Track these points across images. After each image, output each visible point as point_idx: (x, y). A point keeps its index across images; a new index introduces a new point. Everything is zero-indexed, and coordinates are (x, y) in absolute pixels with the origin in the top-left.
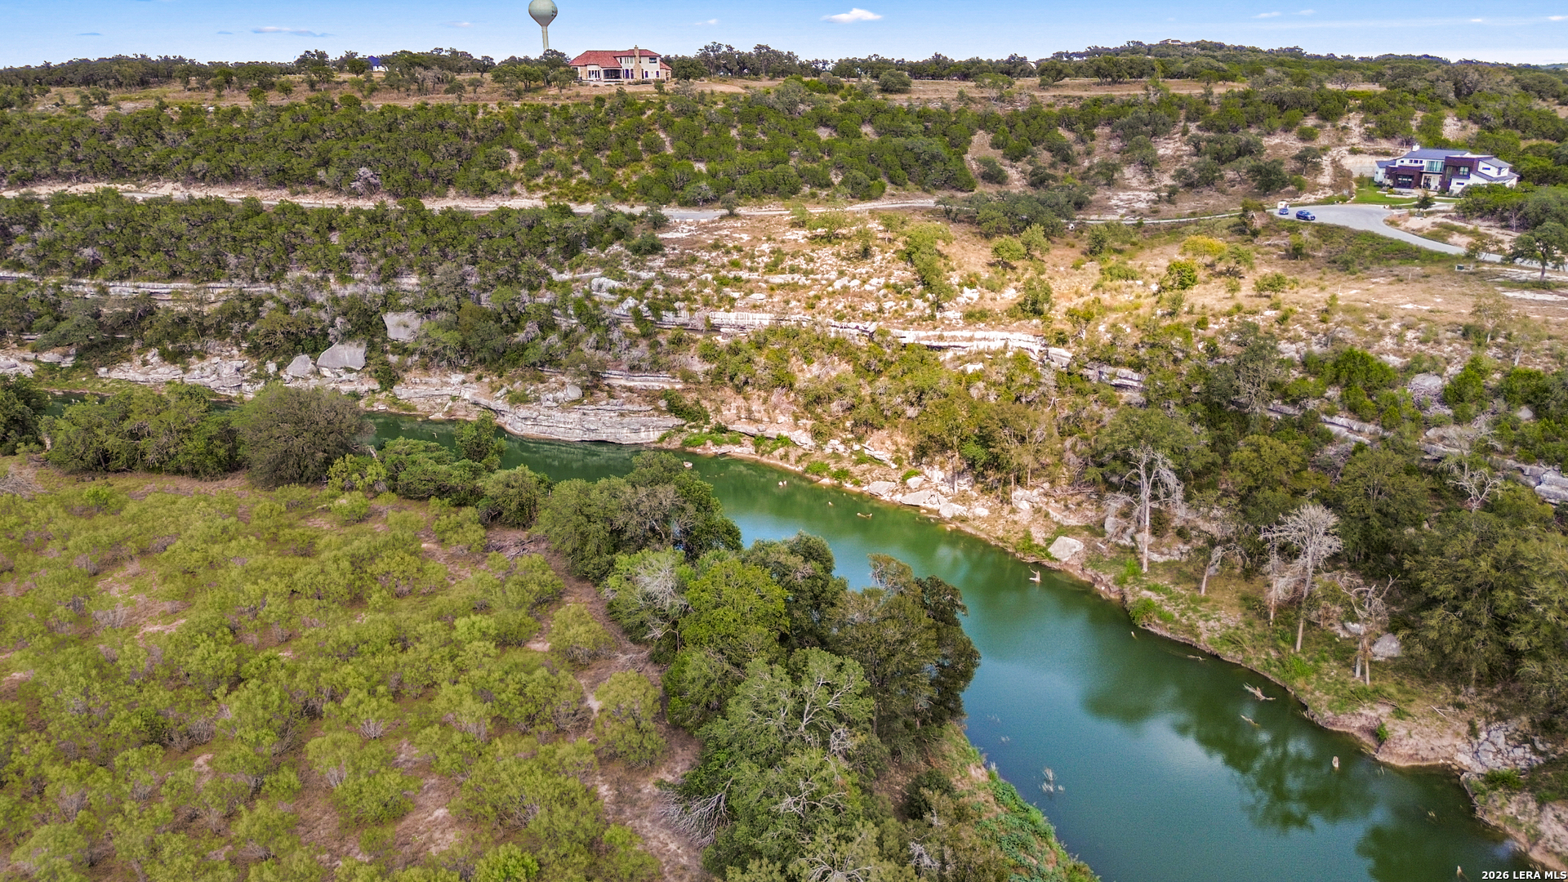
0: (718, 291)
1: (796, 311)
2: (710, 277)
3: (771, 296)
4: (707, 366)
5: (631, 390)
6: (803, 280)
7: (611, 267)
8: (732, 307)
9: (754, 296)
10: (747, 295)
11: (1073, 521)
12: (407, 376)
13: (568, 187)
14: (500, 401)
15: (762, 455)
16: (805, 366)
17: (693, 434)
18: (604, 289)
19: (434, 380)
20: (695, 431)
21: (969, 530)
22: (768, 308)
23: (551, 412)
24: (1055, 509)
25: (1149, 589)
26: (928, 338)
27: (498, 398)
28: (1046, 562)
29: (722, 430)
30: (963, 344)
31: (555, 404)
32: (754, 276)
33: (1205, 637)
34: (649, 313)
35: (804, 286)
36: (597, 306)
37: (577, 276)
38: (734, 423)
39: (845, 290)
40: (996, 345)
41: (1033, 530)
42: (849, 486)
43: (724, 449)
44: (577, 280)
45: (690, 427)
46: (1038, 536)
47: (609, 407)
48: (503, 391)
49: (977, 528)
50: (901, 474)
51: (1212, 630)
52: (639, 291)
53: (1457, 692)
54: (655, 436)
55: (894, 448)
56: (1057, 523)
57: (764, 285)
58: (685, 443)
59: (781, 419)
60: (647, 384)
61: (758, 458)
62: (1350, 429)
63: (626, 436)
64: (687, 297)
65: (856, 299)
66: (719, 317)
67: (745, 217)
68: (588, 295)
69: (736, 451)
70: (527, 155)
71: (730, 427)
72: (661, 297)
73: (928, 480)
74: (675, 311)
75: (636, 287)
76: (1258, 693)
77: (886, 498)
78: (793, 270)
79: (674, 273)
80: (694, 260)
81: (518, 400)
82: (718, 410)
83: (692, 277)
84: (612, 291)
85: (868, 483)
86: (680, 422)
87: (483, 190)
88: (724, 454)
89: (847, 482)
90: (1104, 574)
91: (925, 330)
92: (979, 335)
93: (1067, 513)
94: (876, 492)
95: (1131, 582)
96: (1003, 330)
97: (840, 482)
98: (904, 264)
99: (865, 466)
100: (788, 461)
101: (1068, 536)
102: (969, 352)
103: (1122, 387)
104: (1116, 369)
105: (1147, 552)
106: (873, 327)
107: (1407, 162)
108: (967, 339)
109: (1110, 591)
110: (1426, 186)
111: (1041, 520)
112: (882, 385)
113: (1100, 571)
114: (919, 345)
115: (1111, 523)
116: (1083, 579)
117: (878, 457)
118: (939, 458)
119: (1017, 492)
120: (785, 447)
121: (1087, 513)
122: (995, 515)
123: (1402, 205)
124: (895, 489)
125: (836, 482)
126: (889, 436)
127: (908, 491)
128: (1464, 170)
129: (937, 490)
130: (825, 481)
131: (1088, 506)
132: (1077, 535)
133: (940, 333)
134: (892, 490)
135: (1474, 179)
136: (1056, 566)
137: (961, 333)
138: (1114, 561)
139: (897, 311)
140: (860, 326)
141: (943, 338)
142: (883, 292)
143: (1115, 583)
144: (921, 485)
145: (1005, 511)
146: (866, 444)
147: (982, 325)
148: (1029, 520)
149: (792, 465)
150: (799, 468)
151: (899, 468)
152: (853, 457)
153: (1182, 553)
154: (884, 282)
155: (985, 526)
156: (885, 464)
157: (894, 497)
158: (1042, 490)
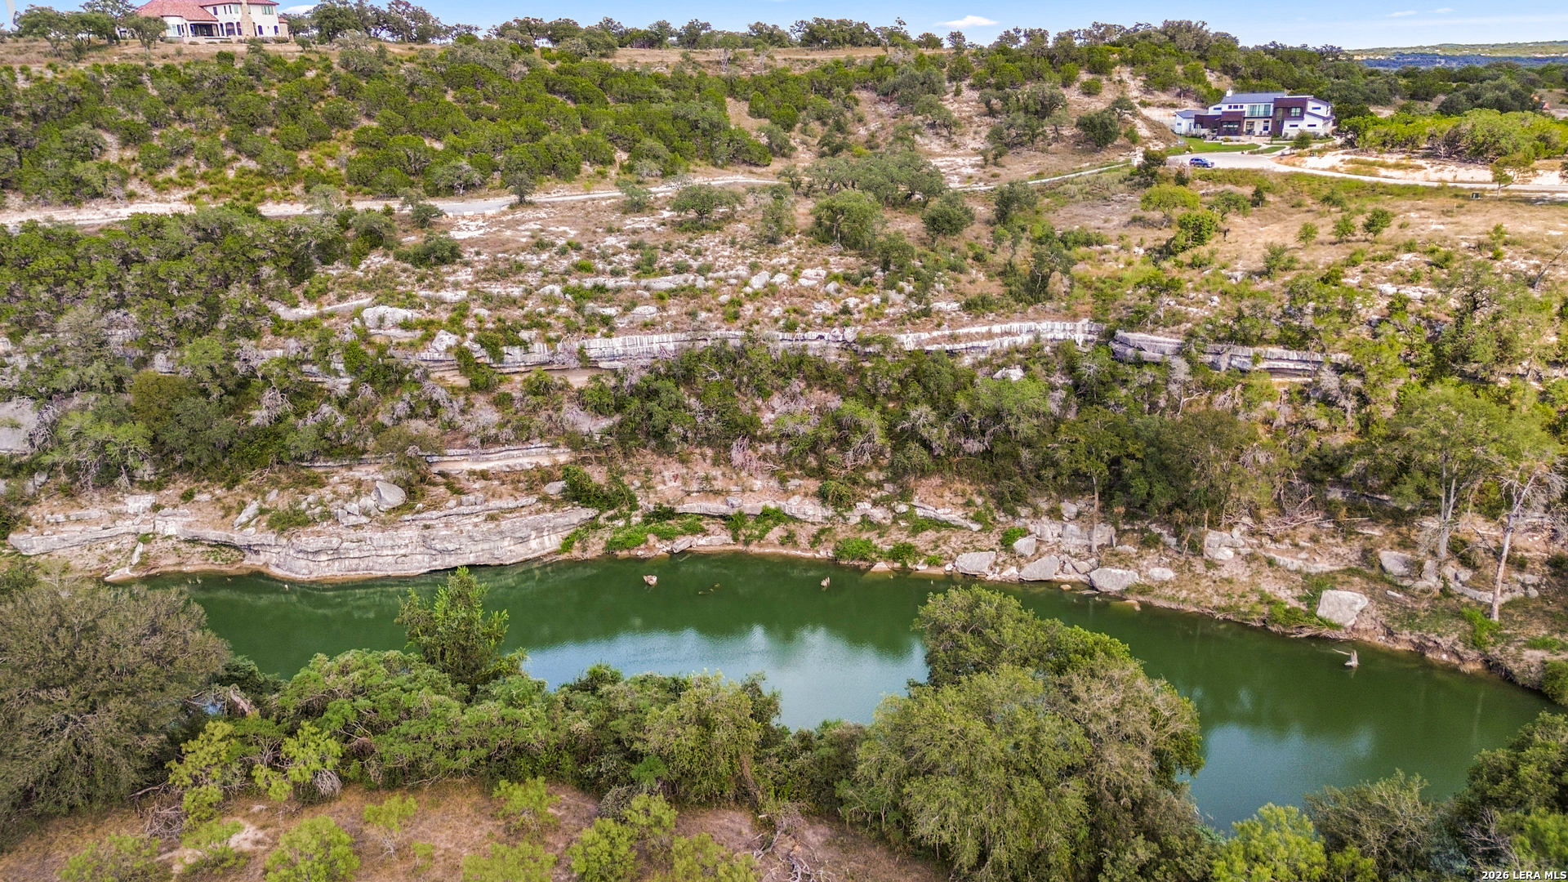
0: (578, 309)
1: (714, 324)
2: (557, 289)
3: (664, 309)
4: (605, 423)
5: (484, 475)
6: (700, 282)
7: (382, 287)
8: (612, 329)
9: (639, 310)
10: (627, 310)
11: (1323, 565)
12: (33, 513)
13: (225, 181)
14: (251, 530)
15: (747, 543)
16: (759, 402)
17: (619, 530)
18: (388, 323)
19: (94, 512)
20: (621, 523)
21: (1165, 605)
22: (668, 324)
23: (360, 534)
24: (1283, 553)
26: (934, 341)
27: (246, 525)
28: (1325, 632)
29: (664, 514)
30: (984, 343)
31: (364, 520)
32: (625, 282)
34: (483, 352)
35: (706, 290)
36: (382, 350)
37: (327, 309)
38: (681, 501)
39: (771, 290)
40: (1024, 340)
41: (1267, 587)
42: (922, 568)
43: (682, 543)
44: (331, 315)
45: (610, 519)
46: (1288, 596)
47: (464, 509)
48: (252, 509)
49: (1172, 598)
50: (994, 539)
52: (452, 321)
54: (552, 542)
55: (960, 500)
56: (1298, 572)
57: (647, 294)
58: (611, 546)
59: (758, 484)
60: (511, 462)
61: (740, 547)
63: (509, 551)
64: (535, 322)
65: (795, 300)
66: (597, 345)
67: (543, 205)
68: (365, 336)
69: (700, 543)
70: (131, 137)
71: (679, 509)
72: (490, 325)
73: (1040, 541)
74: (525, 345)
75: (444, 316)
77: (991, 576)
78: (680, 269)
79: (496, 289)
80: (520, 267)
81: (287, 522)
82: (647, 487)
83: (528, 293)
84: (406, 325)
85: (952, 559)
86: (591, 512)
87: (78, 192)
88: (683, 552)
89: (915, 563)
90: (1440, 635)
91: (924, 330)
92: (996, 329)
93: (1303, 555)
94: (970, 570)
95: (1492, 640)
96: (1022, 320)
97: (904, 565)
98: (836, 247)
99: (930, 535)
100: (795, 545)
101: (1333, 588)
102: (994, 353)
103: (1273, 371)
104: (1257, 349)
105: (1471, 593)
106: (850, 334)
107: (1225, 108)
108: (983, 336)
109: (1461, 659)
110: (1250, 132)
111: (1267, 571)
112: (922, 413)
113: (1429, 632)
114: (928, 352)
115: (1392, 560)
116: (1398, 647)
117: (943, 517)
118: (1044, 505)
119: (1212, 537)
120: (782, 525)
121: (1336, 550)
122: (1187, 575)
123: (1254, 150)
124: (1000, 560)
125: (897, 565)
126: (943, 485)
127: (1022, 561)
128: (1295, 111)
129: (1064, 552)
130: (881, 566)
131: (1331, 540)
132: (1346, 585)
133: (947, 332)
134: (996, 564)
135: (1308, 119)
136: (1342, 635)
137: (973, 330)
138: (1435, 614)
139: (870, 309)
140: (826, 335)
141: (954, 338)
142: (832, 287)
143: (1466, 647)
144: (1037, 549)
145: (1199, 567)
146: (916, 502)
147: (992, 316)
148: (1248, 573)
149: (805, 550)
150: (823, 553)
151: (987, 528)
152: (903, 524)
153: (1524, 586)
154: (823, 273)
155: (1184, 593)
156: (960, 527)
157: (1005, 574)
158: (1244, 528)
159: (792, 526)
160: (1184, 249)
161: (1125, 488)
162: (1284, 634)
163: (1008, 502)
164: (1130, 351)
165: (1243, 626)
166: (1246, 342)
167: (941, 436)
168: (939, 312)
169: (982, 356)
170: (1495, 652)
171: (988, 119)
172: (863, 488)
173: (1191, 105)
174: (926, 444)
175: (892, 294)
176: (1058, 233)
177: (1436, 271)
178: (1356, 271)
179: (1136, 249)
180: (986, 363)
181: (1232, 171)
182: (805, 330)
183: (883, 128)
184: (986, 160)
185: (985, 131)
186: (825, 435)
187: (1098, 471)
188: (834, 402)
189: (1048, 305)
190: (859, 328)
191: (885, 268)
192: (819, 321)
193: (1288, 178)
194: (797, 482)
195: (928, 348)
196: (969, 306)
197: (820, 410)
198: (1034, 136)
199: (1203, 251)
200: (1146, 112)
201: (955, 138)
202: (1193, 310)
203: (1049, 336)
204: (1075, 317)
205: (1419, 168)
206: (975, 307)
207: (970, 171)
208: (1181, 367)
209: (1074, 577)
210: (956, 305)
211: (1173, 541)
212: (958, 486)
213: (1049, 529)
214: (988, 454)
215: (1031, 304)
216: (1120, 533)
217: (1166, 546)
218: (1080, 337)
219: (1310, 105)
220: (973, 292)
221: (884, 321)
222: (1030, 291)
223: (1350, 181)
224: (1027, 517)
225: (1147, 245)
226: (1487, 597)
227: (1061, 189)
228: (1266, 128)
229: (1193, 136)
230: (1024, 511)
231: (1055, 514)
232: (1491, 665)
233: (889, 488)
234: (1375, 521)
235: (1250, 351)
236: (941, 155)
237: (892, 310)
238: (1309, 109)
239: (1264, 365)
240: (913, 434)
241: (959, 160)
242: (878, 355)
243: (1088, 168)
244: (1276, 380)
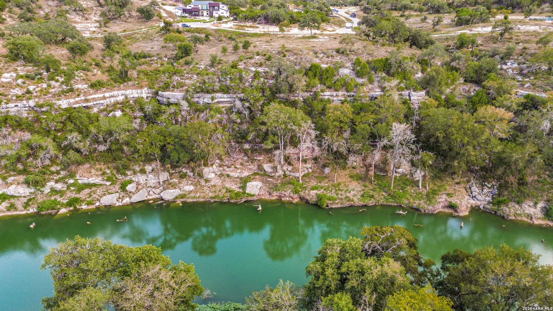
11: (246, 174)
21: (192, 200)
24: (232, 171)
25: (312, 189)
26: (77, 102)
28: (250, 198)
30: (102, 102)
33: (355, 199)
40: (120, 98)
41: (228, 185)
42: (84, 207)
46: (235, 188)
49: (194, 197)
50: (117, 187)
51: (354, 196)
53: (453, 179)
55: (100, 173)
56: (238, 177)
62: (332, 96)
73: (138, 184)
76: (401, 212)
77: (118, 204)
85: (98, 200)
89: (81, 205)
90: (285, 192)
91: (71, 98)
92: (107, 95)
93: (239, 171)
94: (107, 204)
95: (301, 190)
96: (118, 90)
97: (75, 207)
98: (20, 62)
99: (87, 191)
100: (16, 209)
101: (250, 181)
102: (107, 105)
103: (219, 102)
104: (212, 95)
105: (292, 174)
106: (32, 103)
107: (192, 6)
108: (101, 99)
109: (293, 198)
110: (202, 15)
111: (227, 179)
112: (73, 137)
113: (282, 191)
114: (75, 108)
115: (267, 167)
116: (273, 199)
117: (92, 182)
118: (137, 169)
119: (206, 170)
120: (7, 201)
121: (249, 167)
122: (199, 187)
123: (205, 22)
124: (121, 196)
125: (72, 208)
126: (91, 167)
127: (131, 194)
128: (216, 8)
129: (149, 187)
130: (63, 211)
131: (247, 164)
132: (254, 179)
133: (83, 98)
134: (119, 198)
135: (221, 11)
136: (255, 198)
137: (96, 96)
138: (283, 184)
139: (41, 91)
140: (19, 105)
141: (87, 101)
142: (20, 81)
143: (293, 194)
144: (137, 188)
145: (203, 183)
146: (78, 177)
147: (104, 89)
148: (221, 181)
149: (22, 211)
150: (31, 211)
151: (113, 183)
152: (72, 188)
153: (307, 169)
154: (14, 75)
155: (198, 194)
156: (101, 185)
157: (124, 201)
158: (217, 165)
159: (12, 200)
160: (182, 57)
161: (169, 157)
162: (236, 203)
163: (122, 169)
164: (165, 99)
165: (222, 203)
166: (208, 92)
167: (85, 146)
168: (78, 89)
169: (102, 107)
170: (302, 194)
171: (100, 8)
172: (50, 175)
173: (181, 5)
174: (78, 151)
175: (53, 83)
176: (133, 54)
177: (267, 62)
178: (242, 63)
179: (164, 59)
180: (104, 110)
181: (197, 28)
182: (7, 103)
183: (52, 11)
184: (101, 25)
185: (99, 13)
186: (23, 154)
187: (157, 152)
188: (27, 136)
189: (129, 83)
190: (37, 100)
191: (48, 70)
192: (14, 98)
193: (216, 31)
194: (12, 178)
195: (75, 106)
196: (92, 86)
197: (21, 141)
198: (120, 15)
199: (189, 58)
200: (164, 7)
201: (86, 16)
202: (187, 81)
203: (132, 96)
204: (142, 87)
205: (257, 27)
206: (96, 86)
207: (94, 29)
208: (185, 105)
209: (154, 196)
210: (86, 86)
211: (192, 174)
212: (98, 166)
213: (141, 178)
214: (109, 150)
215: (122, 83)
216: (171, 175)
217: (190, 177)
218: (144, 95)
219: (221, 6)
220: (94, 80)
221: (50, 95)
222: (121, 78)
223: (237, 32)
224: (131, 175)
225: (168, 57)
226: (297, 175)
227: (133, 36)
228: (208, 14)
229: (183, 17)
230: (129, 173)
231: (143, 171)
232: (302, 198)
233: (63, 173)
234: (260, 154)
235: (210, 96)
236: (80, 23)
237: (53, 90)
238: (221, 7)
239: (216, 101)
240: (70, 147)
241: (89, 25)
242: (47, 112)
243: (144, 28)
244: (221, 105)
